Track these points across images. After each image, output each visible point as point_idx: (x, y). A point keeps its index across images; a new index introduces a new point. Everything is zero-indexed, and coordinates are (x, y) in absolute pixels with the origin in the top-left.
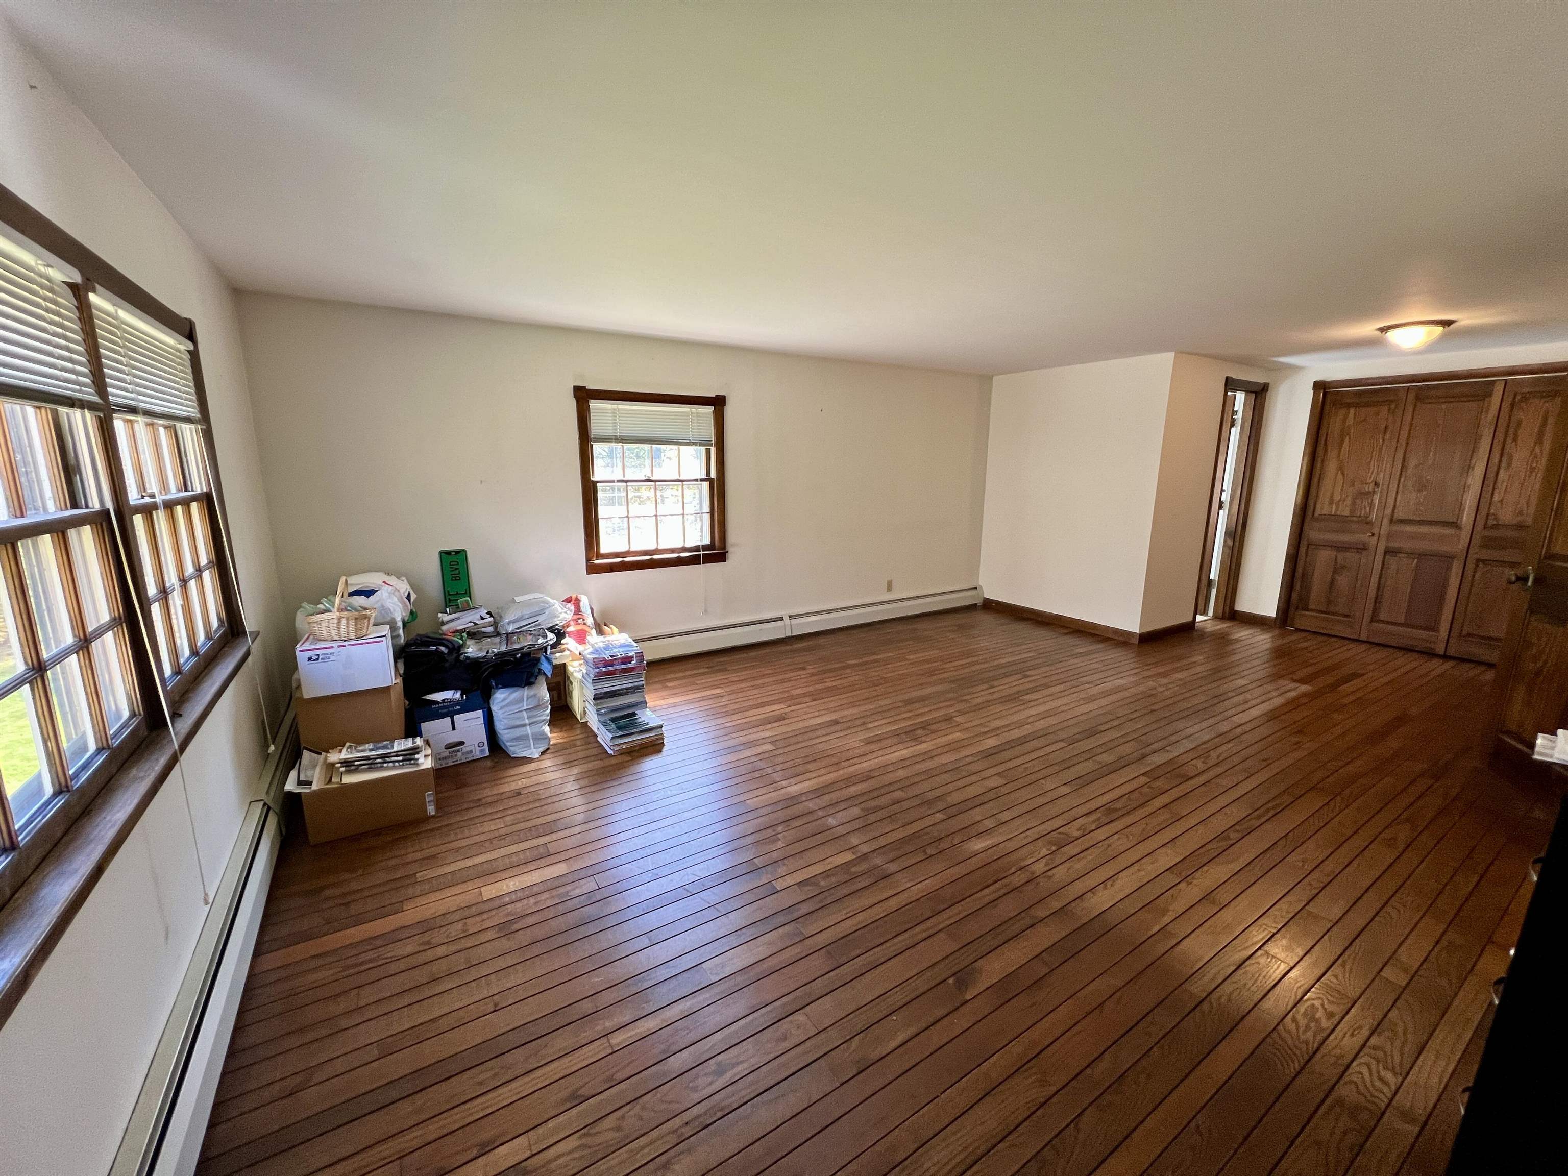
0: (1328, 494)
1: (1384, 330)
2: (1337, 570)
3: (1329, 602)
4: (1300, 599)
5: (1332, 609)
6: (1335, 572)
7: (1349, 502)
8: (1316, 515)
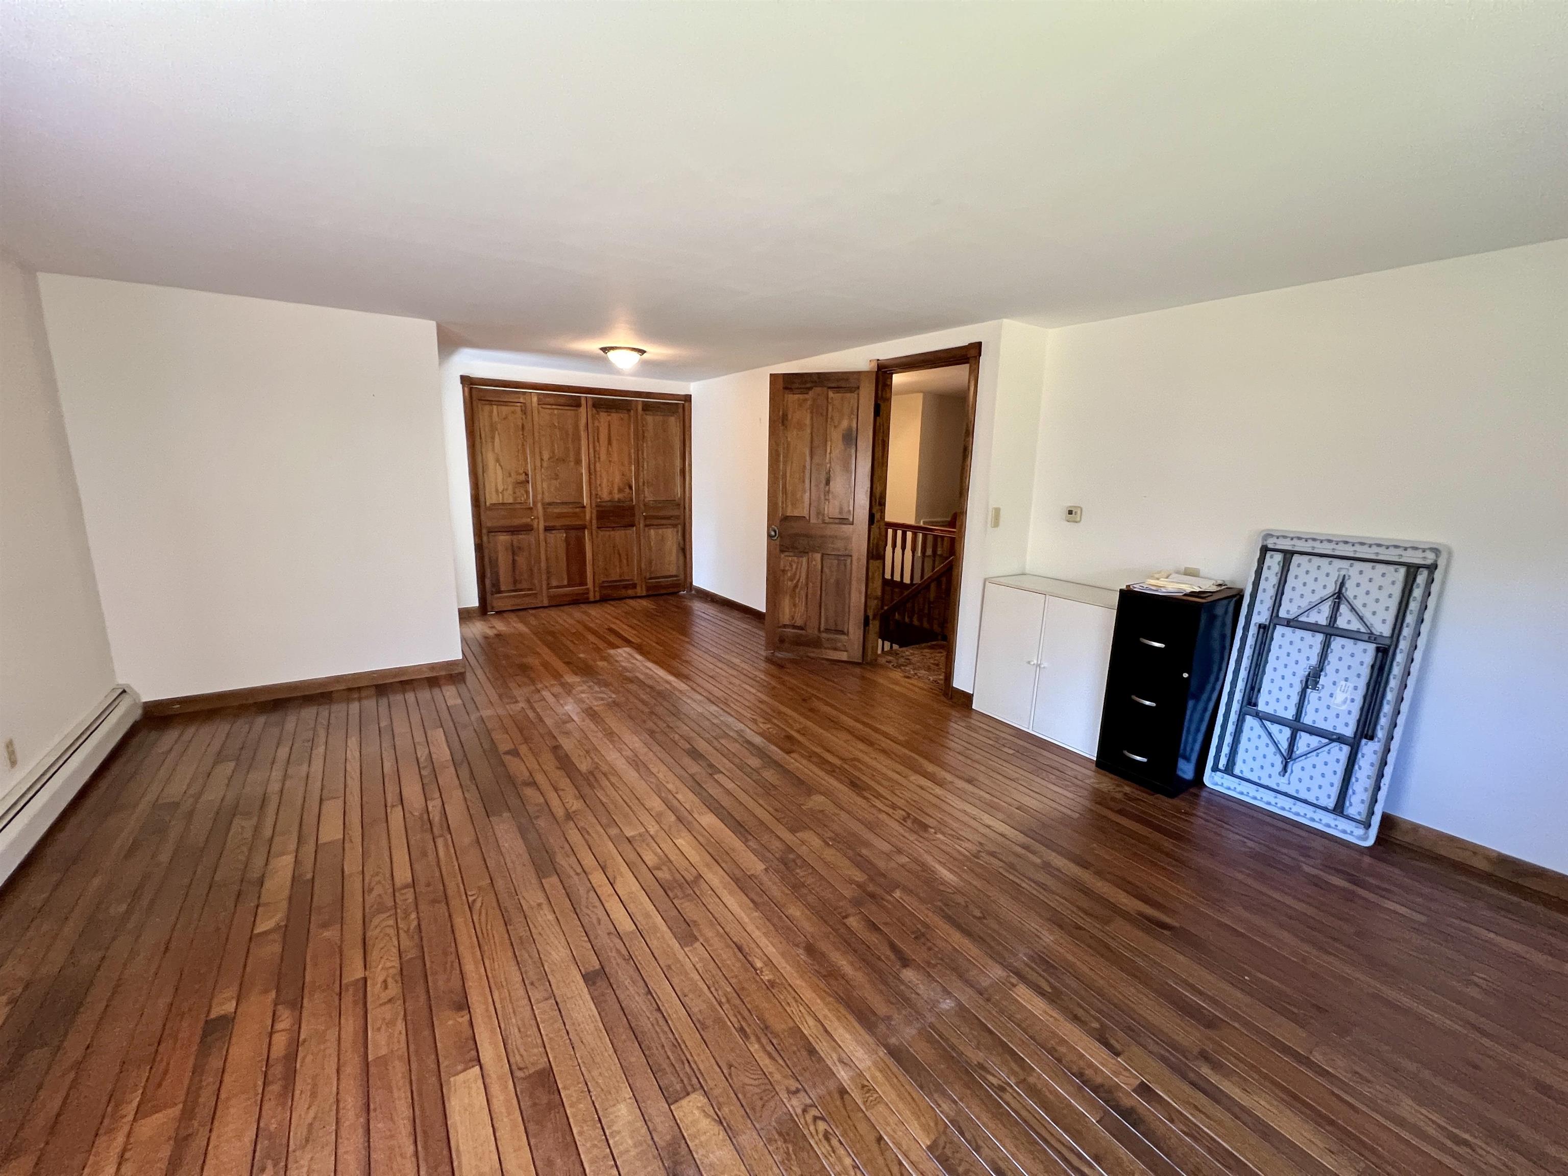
0: (493, 485)
1: (605, 350)
2: (514, 551)
3: (515, 582)
4: (493, 585)
5: (519, 586)
6: (514, 554)
7: (510, 491)
8: (488, 504)
